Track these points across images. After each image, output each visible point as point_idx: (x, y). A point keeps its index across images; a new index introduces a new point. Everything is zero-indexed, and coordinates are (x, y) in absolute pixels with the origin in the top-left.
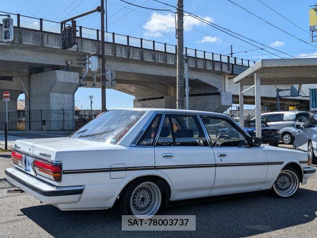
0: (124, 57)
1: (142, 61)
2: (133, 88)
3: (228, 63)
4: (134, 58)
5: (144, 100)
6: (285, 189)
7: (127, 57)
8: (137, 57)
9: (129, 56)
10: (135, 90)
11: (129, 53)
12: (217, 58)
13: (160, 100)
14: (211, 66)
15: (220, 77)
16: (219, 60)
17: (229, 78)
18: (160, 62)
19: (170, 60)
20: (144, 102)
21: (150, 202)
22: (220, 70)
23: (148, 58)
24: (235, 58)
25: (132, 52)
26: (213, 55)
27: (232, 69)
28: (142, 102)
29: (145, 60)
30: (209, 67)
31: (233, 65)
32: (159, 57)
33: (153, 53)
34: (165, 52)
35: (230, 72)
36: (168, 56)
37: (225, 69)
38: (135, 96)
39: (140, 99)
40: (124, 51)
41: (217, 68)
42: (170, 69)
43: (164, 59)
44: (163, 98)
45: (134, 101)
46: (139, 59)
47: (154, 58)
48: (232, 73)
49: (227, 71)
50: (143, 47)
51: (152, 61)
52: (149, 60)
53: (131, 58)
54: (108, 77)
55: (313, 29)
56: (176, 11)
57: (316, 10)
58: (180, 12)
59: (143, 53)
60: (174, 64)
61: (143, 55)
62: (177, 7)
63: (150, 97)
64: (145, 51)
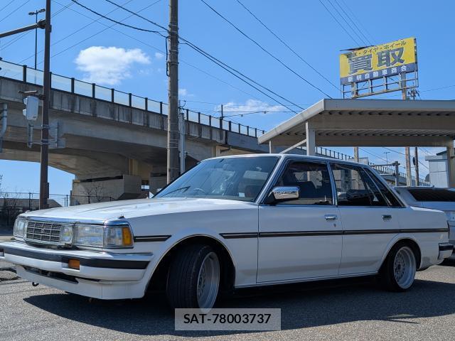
0: (66, 110)
1: (94, 119)
2: (72, 162)
3: (221, 129)
4: (81, 113)
5: (90, 180)
7: (70, 111)
8: (86, 111)
9: (73, 109)
10: (76, 165)
11: (73, 104)
12: (205, 121)
13: (116, 181)
14: (197, 132)
15: (209, 148)
16: (208, 124)
17: (222, 151)
18: (121, 120)
19: (138, 119)
20: (90, 183)
22: (209, 138)
23: (103, 114)
24: (230, 122)
25: (78, 103)
26: (210, 119)
27: (226, 138)
28: (87, 184)
29: (98, 116)
30: (194, 134)
31: (226, 131)
32: (121, 113)
33: (111, 106)
34: (130, 107)
35: (223, 141)
36: (134, 112)
37: (216, 137)
38: (76, 175)
39: (83, 179)
40: (65, 100)
41: (205, 136)
42: (135, 133)
43: (127, 116)
44: (121, 177)
45: (74, 182)
46: (88, 114)
47: (112, 114)
48: (226, 143)
49: (218, 141)
50: (96, 97)
51: (110, 118)
52: (104, 117)
53: (76, 112)
54: (53, 132)
55: (344, 83)
56: (168, 35)
57: (348, 56)
58: (174, 37)
59: (96, 105)
60: (142, 125)
61: (95, 108)
62: (169, 29)
63: (99, 177)
64: (98, 103)
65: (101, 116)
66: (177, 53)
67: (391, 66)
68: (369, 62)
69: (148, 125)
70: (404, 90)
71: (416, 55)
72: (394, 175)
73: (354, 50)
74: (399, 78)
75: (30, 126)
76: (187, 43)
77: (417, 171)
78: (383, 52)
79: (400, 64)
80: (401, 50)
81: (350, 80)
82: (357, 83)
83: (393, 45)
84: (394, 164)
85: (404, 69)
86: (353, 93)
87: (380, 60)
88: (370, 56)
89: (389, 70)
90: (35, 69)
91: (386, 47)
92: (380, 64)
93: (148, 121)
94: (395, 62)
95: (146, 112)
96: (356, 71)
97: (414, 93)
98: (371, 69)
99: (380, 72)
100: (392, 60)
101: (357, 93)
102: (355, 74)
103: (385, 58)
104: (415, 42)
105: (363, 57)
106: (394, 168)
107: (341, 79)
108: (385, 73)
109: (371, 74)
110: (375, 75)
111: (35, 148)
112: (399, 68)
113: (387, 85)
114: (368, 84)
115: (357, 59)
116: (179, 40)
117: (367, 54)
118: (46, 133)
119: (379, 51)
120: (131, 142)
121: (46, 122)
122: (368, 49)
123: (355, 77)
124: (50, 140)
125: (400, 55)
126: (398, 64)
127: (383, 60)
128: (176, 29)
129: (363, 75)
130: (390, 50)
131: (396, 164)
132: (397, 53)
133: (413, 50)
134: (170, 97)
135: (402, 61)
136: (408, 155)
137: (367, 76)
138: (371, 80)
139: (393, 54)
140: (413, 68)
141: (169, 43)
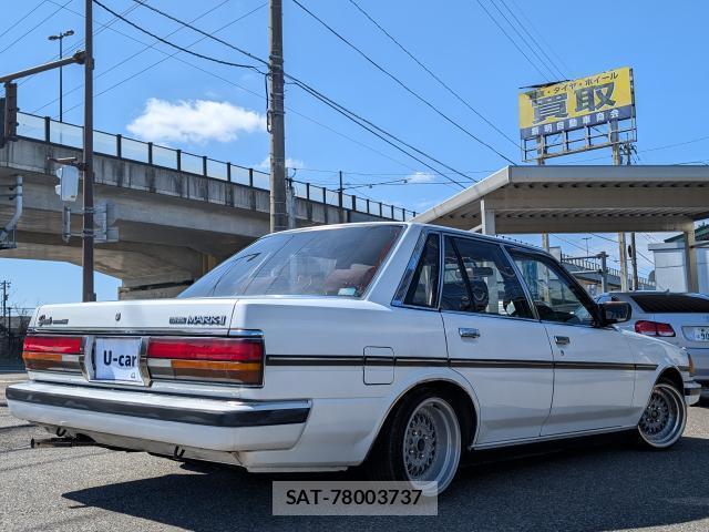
0: (109, 183)
1: (151, 195)
2: (117, 260)
3: (340, 207)
4: (133, 187)
5: (145, 288)
6: (657, 431)
7: (115, 184)
8: (139, 184)
9: (120, 181)
10: (123, 265)
11: (120, 174)
12: (316, 196)
14: (305, 211)
16: (321, 200)
18: (192, 197)
19: (216, 195)
20: (145, 292)
21: (433, 453)
22: (323, 222)
23: (165, 188)
24: (354, 198)
25: (127, 172)
26: (308, 189)
27: (348, 221)
28: (140, 293)
29: (158, 191)
30: (301, 215)
31: (349, 211)
32: (192, 186)
33: (176, 176)
34: (205, 177)
36: (211, 184)
37: (333, 219)
38: (124, 279)
39: (133, 286)
40: (108, 168)
41: (317, 218)
42: (213, 216)
43: (202, 190)
44: (190, 283)
45: (121, 291)
46: (143, 189)
47: (179, 188)
50: (154, 163)
51: (175, 194)
52: (166, 193)
53: (125, 185)
54: (100, 218)
55: (526, 136)
56: (268, 71)
57: (532, 96)
58: (277, 75)
59: (154, 175)
60: (224, 203)
61: (153, 180)
62: (270, 62)
63: (158, 282)
64: (157, 171)
65: (162, 192)
66: (282, 98)
67: (596, 110)
68: (562, 105)
69: (232, 203)
70: (615, 146)
71: (633, 93)
72: (600, 272)
73: (541, 86)
74: (607, 129)
75: (66, 209)
76: (296, 82)
77: (635, 265)
78: (583, 90)
79: (610, 107)
80: (610, 86)
81: (535, 131)
82: (545, 136)
83: (600, 79)
84: (599, 257)
85: (615, 114)
86: (539, 152)
87: (580, 100)
88: (564, 96)
89: (593, 116)
90: (61, 122)
91: (589, 82)
92: (579, 108)
93: (232, 198)
94: (601, 104)
95: (229, 185)
96: (544, 118)
97: (629, 149)
98: (566, 115)
99: (580, 119)
100: (597, 101)
101: (545, 152)
102: (542, 123)
103: (586, 98)
104: (631, 75)
105: (554, 98)
106: (599, 261)
107: (522, 130)
108: (587, 120)
109: (567, 122)
110: (573, 124)
111: (75, 242)
112: (607, 112)
113: (590, 138)
114: (562, 138)
115: (545, 101)
116: (285, 77)
117: (559, 93)
118: (89, 220)
119: (577, 88)
120: (208, 229)
121: (89, 203)
122: (561, 86)
123: (542, 127)
124: (96, 230)
125: (609, 93)
126: (607, 107)
127: (585, 101)
128: (281, 62)
129: (554, 124)
130: (594, 87)
131: (603, 256)
132: (604, 91)
133: (629, 87)
134: (274, 164)
135: (612, 103)
136: (623, 242)
137: (560, 126)
138: (567, 131)
139: (599, 93)
140: (629, 113)
141: (270, 83)
